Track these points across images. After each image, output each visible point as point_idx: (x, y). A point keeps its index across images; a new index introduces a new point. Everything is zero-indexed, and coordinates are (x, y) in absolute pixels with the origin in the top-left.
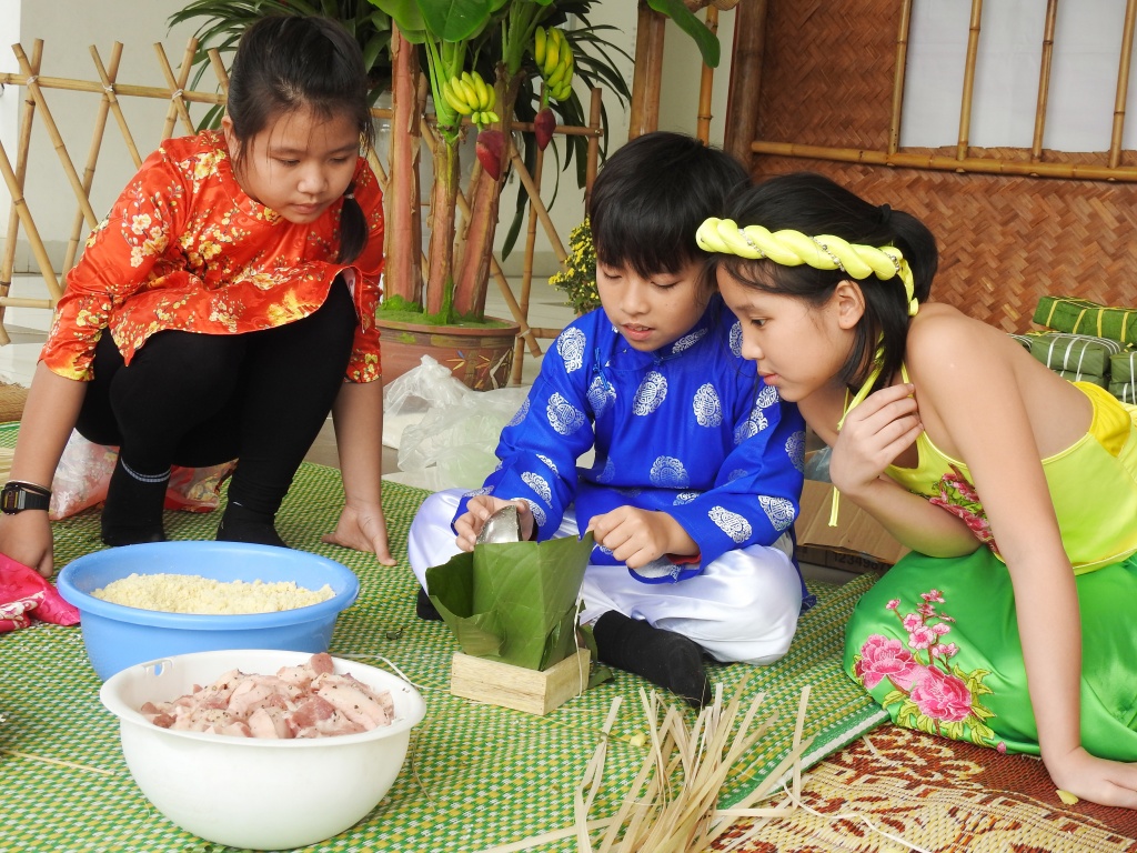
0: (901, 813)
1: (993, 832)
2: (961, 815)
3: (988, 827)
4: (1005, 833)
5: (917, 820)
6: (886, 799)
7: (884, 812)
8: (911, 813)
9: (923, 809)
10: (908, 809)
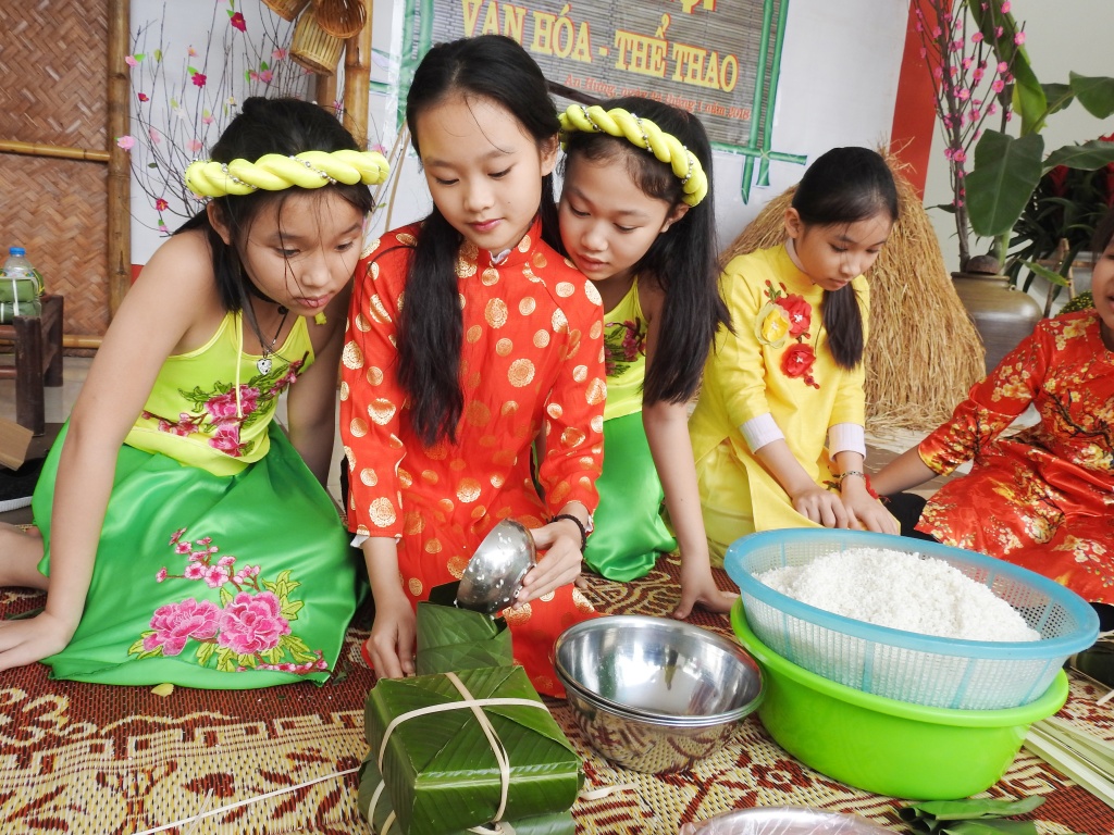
0: (46, 806)
1: (159, 785)
2: (112, 780)
3: (149, 783)
4: (168, 781)
5: (71, 807)
6: (12, 794)
7: (23, 813)
8: (58, 801)
9: (68, 789)
10: (50, 797)
